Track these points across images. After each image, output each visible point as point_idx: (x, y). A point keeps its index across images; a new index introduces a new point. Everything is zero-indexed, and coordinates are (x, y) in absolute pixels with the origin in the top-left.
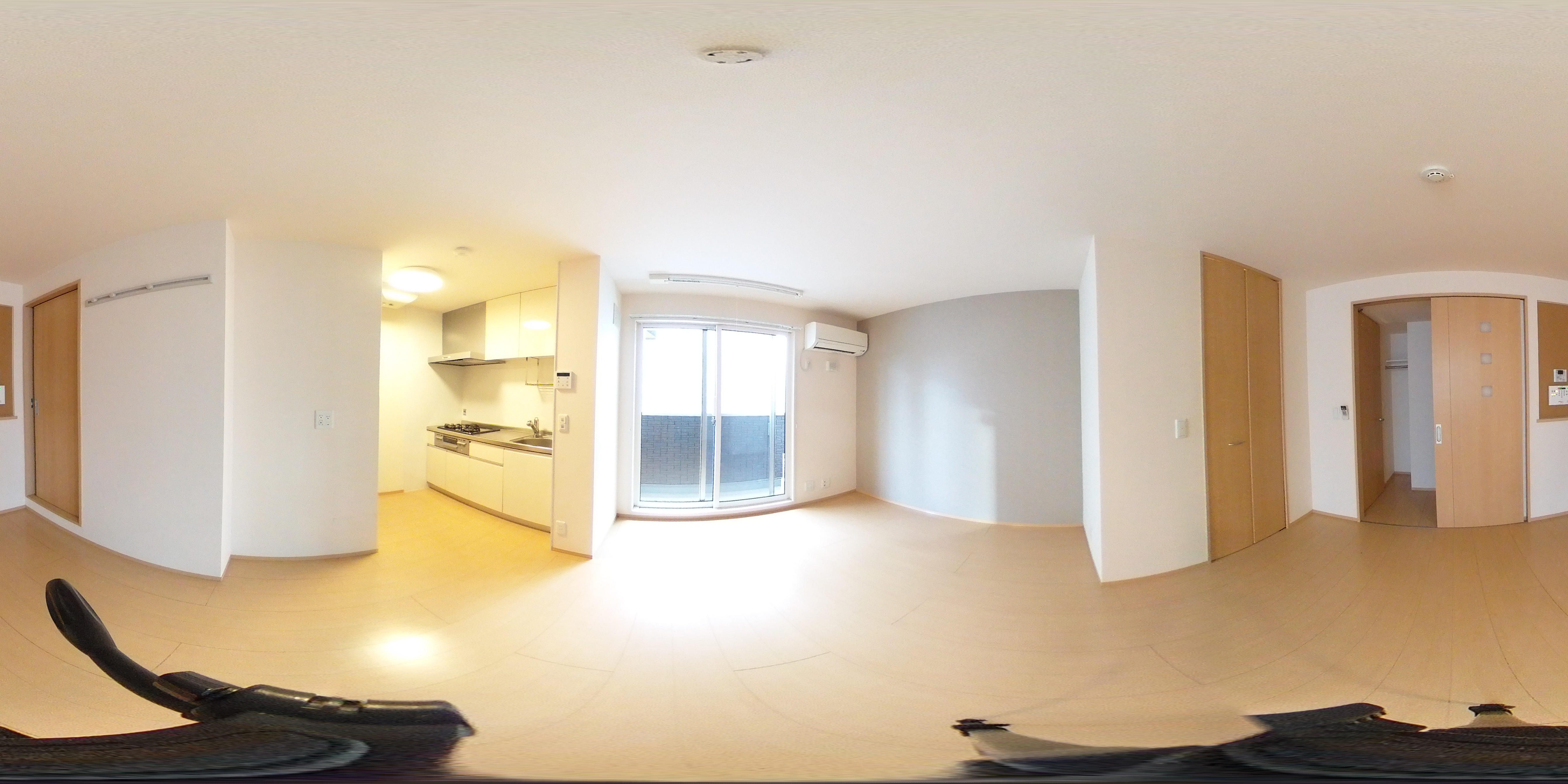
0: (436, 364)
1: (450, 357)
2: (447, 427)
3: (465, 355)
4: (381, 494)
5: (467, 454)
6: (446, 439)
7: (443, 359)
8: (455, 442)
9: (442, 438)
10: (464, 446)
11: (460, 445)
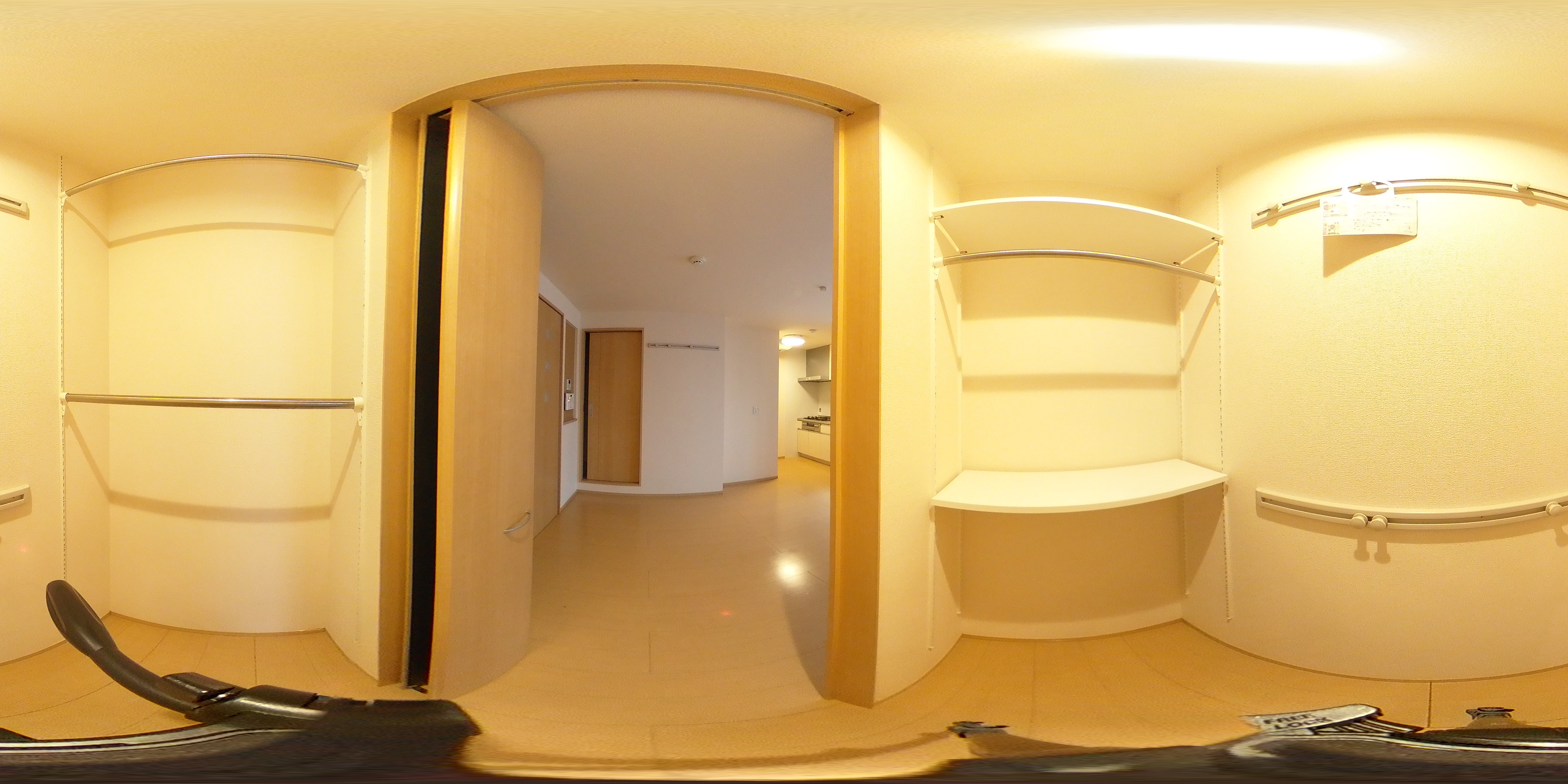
0: (802, 382)
1: (810, 379)
2: (809, 418)
3: (819, 378)
4: (779, 458)
5: (819, 432)
6: (808, 425)
7: (807, 380)
8: (813, 426)
9: (806, 424)
10: (818, 427)
11: (816, 427)
